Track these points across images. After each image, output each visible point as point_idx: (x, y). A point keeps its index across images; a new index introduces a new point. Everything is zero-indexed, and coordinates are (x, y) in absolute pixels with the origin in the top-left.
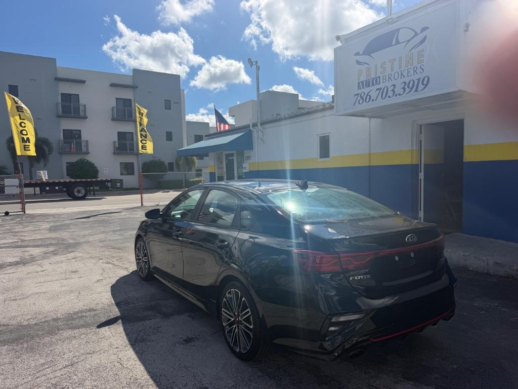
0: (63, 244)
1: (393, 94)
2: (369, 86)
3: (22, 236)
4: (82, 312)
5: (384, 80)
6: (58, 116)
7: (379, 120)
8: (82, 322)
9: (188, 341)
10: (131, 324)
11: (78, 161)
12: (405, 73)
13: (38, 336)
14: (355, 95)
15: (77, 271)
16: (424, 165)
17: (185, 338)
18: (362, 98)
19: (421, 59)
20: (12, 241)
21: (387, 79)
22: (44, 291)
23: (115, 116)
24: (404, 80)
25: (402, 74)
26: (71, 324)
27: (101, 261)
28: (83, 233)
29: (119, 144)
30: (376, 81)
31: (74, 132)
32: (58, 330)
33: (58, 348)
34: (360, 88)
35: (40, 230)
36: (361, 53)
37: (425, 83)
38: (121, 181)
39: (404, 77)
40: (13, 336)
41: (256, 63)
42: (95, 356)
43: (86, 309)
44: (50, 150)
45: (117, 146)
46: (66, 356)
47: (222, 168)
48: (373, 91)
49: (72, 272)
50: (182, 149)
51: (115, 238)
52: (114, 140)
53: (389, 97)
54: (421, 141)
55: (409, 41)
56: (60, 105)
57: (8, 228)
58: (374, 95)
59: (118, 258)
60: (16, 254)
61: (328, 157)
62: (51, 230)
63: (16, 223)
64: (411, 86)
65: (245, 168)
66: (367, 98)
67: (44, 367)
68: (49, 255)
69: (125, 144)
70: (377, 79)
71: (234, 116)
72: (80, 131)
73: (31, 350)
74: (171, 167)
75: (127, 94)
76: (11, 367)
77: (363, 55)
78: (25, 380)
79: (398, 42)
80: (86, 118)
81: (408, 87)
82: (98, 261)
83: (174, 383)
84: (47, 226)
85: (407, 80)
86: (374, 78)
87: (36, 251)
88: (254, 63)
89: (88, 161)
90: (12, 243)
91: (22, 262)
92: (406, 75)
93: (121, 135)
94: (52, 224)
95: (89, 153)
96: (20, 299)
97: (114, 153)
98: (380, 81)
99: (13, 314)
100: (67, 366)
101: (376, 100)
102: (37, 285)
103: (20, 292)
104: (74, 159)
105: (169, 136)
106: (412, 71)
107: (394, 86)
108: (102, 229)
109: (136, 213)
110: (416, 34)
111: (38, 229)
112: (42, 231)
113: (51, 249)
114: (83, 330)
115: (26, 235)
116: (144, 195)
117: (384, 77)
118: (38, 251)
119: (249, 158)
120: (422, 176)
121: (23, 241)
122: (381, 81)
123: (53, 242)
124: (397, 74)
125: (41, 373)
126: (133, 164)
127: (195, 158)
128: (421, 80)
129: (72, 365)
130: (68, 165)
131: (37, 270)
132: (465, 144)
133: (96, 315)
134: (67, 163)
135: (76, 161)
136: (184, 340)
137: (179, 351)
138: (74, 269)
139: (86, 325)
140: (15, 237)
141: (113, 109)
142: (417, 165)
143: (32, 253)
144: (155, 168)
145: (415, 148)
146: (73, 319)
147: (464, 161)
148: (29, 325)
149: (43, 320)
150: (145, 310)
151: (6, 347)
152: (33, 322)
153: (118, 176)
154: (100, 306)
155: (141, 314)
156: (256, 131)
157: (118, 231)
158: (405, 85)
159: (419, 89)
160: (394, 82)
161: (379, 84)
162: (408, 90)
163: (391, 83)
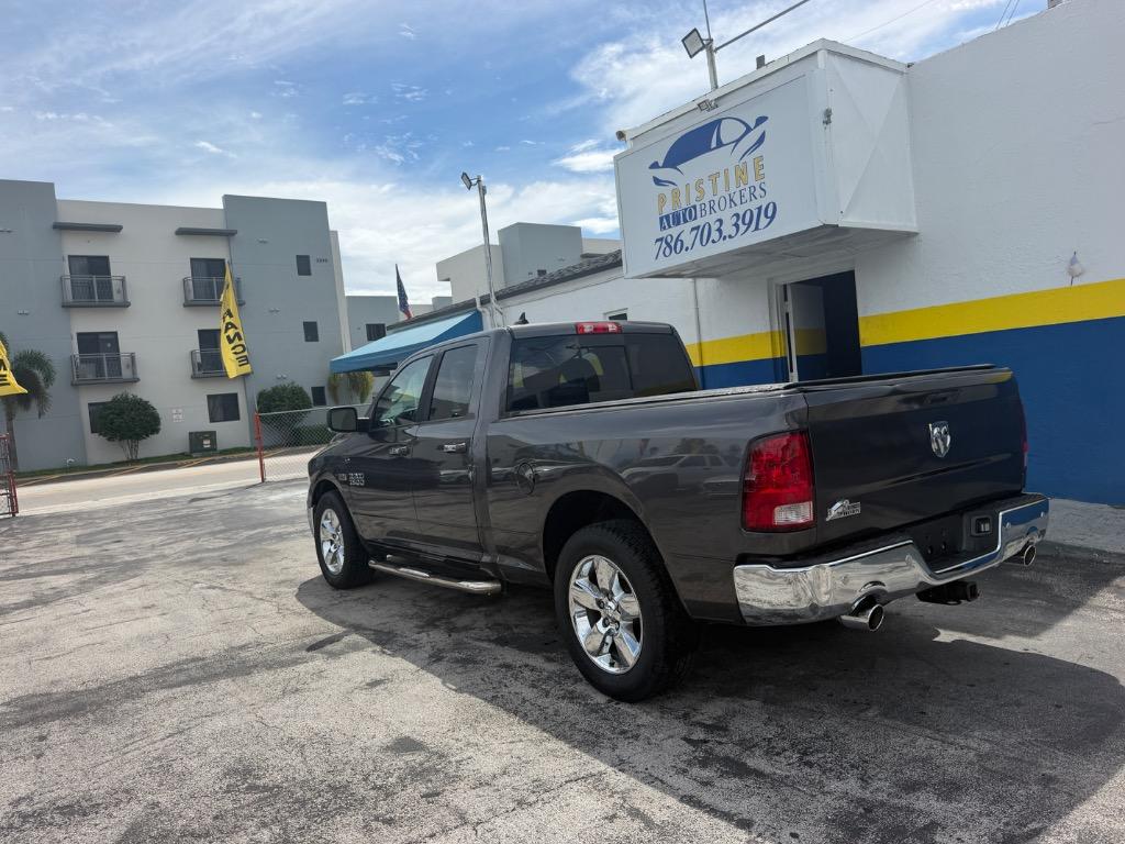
0: (113, 565)
1: (720, 237)
2: (679, 224)
3: (21, 557)
4: (178, 664)
5: (703, 212)
6: (66, 306)
7: (711, 282)
8: (182, 677)
9: (374, 684)
10: (272, 672)
11: (114, 398)
12: (737, 199)
13: (108, 702)
14: (657, 240)
15: (153, 606)
16: (797, 357)
17: (368, 681)
18: (668, 244)
19: (761, 172)
20: (4, 568)
21: (708, 209)
22: (99, 641)
23: (192, 297)
25: (731, 200)
26: (165, 681)
27: (197, 586)
28: (149, 541)
29: (202, 356)
30: (690, 214)
31: (101, 337)
32: (143, 691)
33: (150, 715)
34: (664, 228)
35: (56, 544)
36: (661, 165)
37: (770, 214)
38: (212, 435)
39: (736, 205)
40: (63, 707)
41: (479, 181)
42: (217, 718)
43: (187, 660)
44: (49, 379)
45: (199, 360)
46: (167, 724)
48: (685, 231)
49: (146, 608)
50: (342, 357)
51: (217, 545)
52: (191, 349)
53: (714, 242)
54: (787, 315)
55: (738, 141)
56: (68, 283)
58: (688, 238)
59: (230, 578)
60: (22, 590)
62: (79, 541)
64: (747, 221)
66: (674, 246)
67: (133, 740)
68: (89, 585)
69: (214, 356)
70: (690, 211)
71: (448, 280)
72: (116, 333)
73: (103, 721)
74: (319, 396)
75: (214, 251)
76: (76, 745)
77: (663, 167)
78: (107, 758)
79: (720, 144)
80: (125, 305)
81: (744, 223)
82: (191, 586)
84: (70, 536)
85: (740, 210)
86: (686, 209)
87: (62, 581)
88: (474, 182)
89: (135, 396)
90: (7, 571)
91: (39, 601)
92: (738, 202)
93: (206, 337)
94: (78, 532)
95: (138, 380)
96: (57, 657)
97: (194, 377)
98: (696, 214)
99: (52, 679)
100: (171, 735)
101: (692, 248)
102: (83, 633)
103: (54, 647)
104: (105, 396)
105: (311, 331)
106: (747, 194)
107: (720, 221)
108: (188, 531)
110: (749, 130)
111: (51, 542)
112: (62, 545)
113: (90, 575)
114: (188, 688)
115: (29, 555)
116: (265, 461)
117: (703, 206)
118: (67, 581)
121: (27, 566)
122: (699, 213)
123: (92, 562)
124: (723, 199)
125: (130, 747)
126: (235, 395)
127: (369, 374)
128: (763, 208)
129: (181, 732)
130: (94, 408)
131: (74, 611)
132: (861, 314)
133: (206, 665)
134: (90, 405)
135: (110, 400)
136: (368, 684)
137: (360, 698)
138: (146, 603)
139: (192, 681)
140: (9, 562)
141: (185, 281)
142: (783, 359)
143: (54, 584)
144: (284, 401)
145: (776, 329)
146: (165, 675)
147: (862, 345)
148: (91, 692)
149: (112, 681)
150: (292, 650)
151: (57, 722)
152: (93, 686)
153: (204, 424)
154: (209, 653)
155: (288, 657)
156: (488, 313)
157: (220, 532)
158: (738, 220)
159: (761, 225)
160: (719, 215)
161: (696, 218)
162: (743, 228)
163: (715, 217)
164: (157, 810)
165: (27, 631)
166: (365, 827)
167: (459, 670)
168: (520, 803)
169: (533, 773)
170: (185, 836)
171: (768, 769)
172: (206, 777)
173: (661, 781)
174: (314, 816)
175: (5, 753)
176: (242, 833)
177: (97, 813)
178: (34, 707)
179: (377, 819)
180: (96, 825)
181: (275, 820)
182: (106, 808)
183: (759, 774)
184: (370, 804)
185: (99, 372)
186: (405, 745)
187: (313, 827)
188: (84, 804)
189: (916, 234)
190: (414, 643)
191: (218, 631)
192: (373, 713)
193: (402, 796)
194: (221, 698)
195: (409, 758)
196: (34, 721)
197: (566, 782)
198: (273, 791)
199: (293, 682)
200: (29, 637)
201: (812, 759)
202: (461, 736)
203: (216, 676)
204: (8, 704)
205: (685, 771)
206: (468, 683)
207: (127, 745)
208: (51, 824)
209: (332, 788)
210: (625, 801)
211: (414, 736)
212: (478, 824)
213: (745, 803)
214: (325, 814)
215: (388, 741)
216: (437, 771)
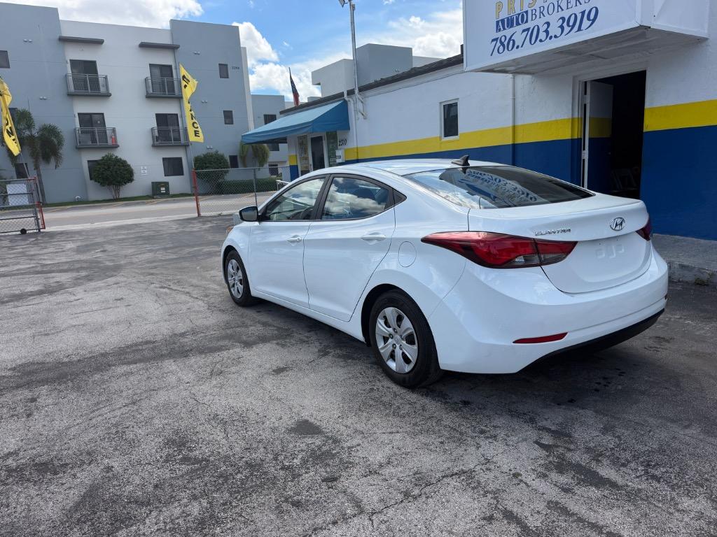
0: (99, 267)
1: (547, 37)
2: (512, 26)
3: (41, 259)
4: (136, 345)
5: (534, 16)
6: (70, 95)
7: (527, 78)
8: (138, 356)
9: (279, 371)
10: (203, 356)
11: (103, 157)
12: (564, 5)
13: (83, 373)
14: (493, 40)
15: (122, 299)
16: (590, 139)
17: (275, 368)
18: (502, 44)
20: (28, 266)
21: (538, 13)
22: (83, 323)
23: (151, 91)
24: (561, 14)
25: (559, 6)
26: (125, 358)
27: (153, 285)
28: (124, 252)
29: (158, 131)
30: (522, 18)
31: (94, 116)
32: (109, 366)
33: (114, 386)
34: (500, 30)
35: (64, 251)
38: (166, 185)
39: (562, 10)
40: (51, 375)
42: (161, 392)
43: (142, 342)
44: (60, 143)
45: (157, 134)
46: (124, 394)
47: (307, 159)
48: (517, 33)
49: (116, 300)
50: (248, 133)
51: (167, 257)
52: (151, 127)
53: (541, 41)
54: (585, 105)
56: (71, 78)
57: (21, 250)
58: (519, 38)
59: (176, 281)
60: (37, 282)
61: (456, 134)
62: (79, 250)
63: (30, 244)
64: (571, 24)
65: (340, 157)
66: (507, 44)
67: (98, 407)
68: (81, 281)
69: (167, 132)
70: (523, 15)
71: (319, 84)
72: (103, 114)
73: (79, 388)
74: (234, 161)
75: (164, 59)
76: (57, 408)
78: (78, 421)
80: (108, 95)
81: (568, 25)
82: (148, 286)
83: (265, 417)
84: (73, 246)
85: (566, 14)
86: (519, 14)
87: (64, 278)
88: (346, 1)
89: (117, 157)
90: (29, 268)
91: (47, 291)
92: (565, 8)
93: (161, 118)
94: (79, 244)
95: (118, 146)
96: (53, 334)
97: (154, 146)
98: (527, 18)
99: (47, 351)
100: (126, 405)
101: (522, 46)
102: (73, 316)
103: (52, 326)
104: (98, 156)
105: (228, 117)
106: (573, 1)
107: (548, 24)
108: (148, 247)
109: (191, 225)
111: (60, 250)
112: (67, 252)
113: (84, 273)
114: (141, 365)
115: (46, 258)
116: (200, 203)
117: (534, 11)
118: (67, 277)
119: (344, 142)
120: (585, 155)
121: (43, 266)
122: (530, 17)
123: (85, 265)
124: (552, 5)
125: (96, 413)
126: (180, 159)
127: (265, 145)
128: (586, 13)
129: (134, 403)
130: (90, 163)
131: (69, 299)
132: (647, 105)
133: (155, 347)
134: (88, 161)
135: (100, 158)
136: (274, 371)
137: (269, 383)
138: (118, 296)
139: (143, 360)
140: (32, 262)
141: (146, 80)
142: (579, 140)
143: (58, 279)
144: (211, 164)
145: (576, 115)
146: (126, 353)
147: (645, 130)
148: (71, 363)
149: (88, 356)
150: (219, 339)
151: (46, 386)
152: (75, 358)
153: (161, 178)
154: (159, 338)
155: (214, 344)
156: (352, 102)
157: (170, 248)
158: (563, 22)
159: (584, 27)
160: (547, 18)
161: (527, 21)
162: (567, 29)
163: (544, 20)
164: (110, 474)
165: (35, 313)
166: (277, 507)
167: (342, 364)
168: (407, 494)
169: (413, 464)
170: (130, 502)
171: (620, 481)
172: (150, 447)
173: (526, 483)
174: (235, 492)
175: (5, 410)
176: (176, 504)
177: (64, 472)
178: (31, 373)
179: (286, 500)
180: (63, 484)
181: (205, 494)
182: (72, 468)
183: (613, 485)
184: (280, 483)
185: (94, 141)
186: (305, 428)
187: (234, 504)
188: (56, 463)
189: (706, 39)
190: (306, 339)
191: (166, 321)
192: (280, 396)
193: (307, 478)
194: (165, 375)
195: (309, 441)
196: (29, 385)
197: (443, 477)
198: (202, 464)
199: (218, 366)
200: (37, 317)
201: (657, 473)
202: (349, 424)
203: (162, 357)
204: (13, 369)
205: (545, 476)
206: (350, 375)
207: (94, 411)
208: (28, 480)
209: (249, 465)
210: (498, 501)
211: (312, 420)
212: (373, 514)
213: (609, 514)
214: (242, 491)
215: (291, 424)
216: (333, 456)
